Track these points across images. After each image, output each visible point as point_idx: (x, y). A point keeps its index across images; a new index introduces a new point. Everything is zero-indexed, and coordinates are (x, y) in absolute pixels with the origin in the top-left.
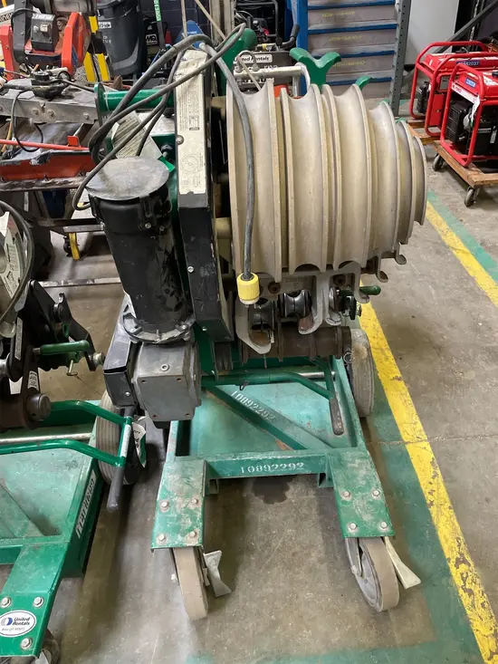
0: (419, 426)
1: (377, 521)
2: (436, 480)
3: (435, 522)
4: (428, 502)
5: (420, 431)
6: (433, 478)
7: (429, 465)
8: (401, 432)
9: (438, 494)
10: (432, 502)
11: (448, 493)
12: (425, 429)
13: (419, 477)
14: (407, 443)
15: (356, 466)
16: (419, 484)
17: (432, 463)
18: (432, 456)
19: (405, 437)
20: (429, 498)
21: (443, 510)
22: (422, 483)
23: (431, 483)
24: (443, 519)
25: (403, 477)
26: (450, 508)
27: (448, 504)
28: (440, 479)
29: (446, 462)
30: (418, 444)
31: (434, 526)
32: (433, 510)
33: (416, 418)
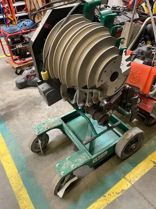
0: (137, 179)
1: (64, 170)
2: (116, 194)
3: (98, 200)
4: (105, 195)
5: (135, 180)
6: (116, 193)
7: (121, 189)
8: (128, 174)
9: (111, 197)
10: (105, 196)
11: (114, 201)
12: (136, 182)
13: (113, 188)
14: (125, 178)
15: (82, 157)
16: (110, 189)
17: (123, 190)
18: (126, 189)
19: (127, 176)
20: (107, 194)
21: (104, 202)
22: (111, 190)
23: (113, 193)
24: (101, 203)
25: (109, 182)
26: (107, 204)
27: (109, 202)
28: (117, 196)
29: (127, 195)
30: (127, 182)
31: (96, 201)
32: (102, 198)
33: (139, 177)
